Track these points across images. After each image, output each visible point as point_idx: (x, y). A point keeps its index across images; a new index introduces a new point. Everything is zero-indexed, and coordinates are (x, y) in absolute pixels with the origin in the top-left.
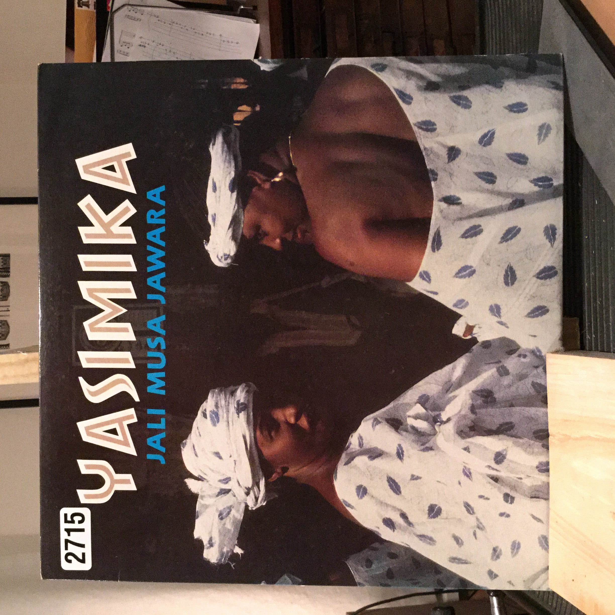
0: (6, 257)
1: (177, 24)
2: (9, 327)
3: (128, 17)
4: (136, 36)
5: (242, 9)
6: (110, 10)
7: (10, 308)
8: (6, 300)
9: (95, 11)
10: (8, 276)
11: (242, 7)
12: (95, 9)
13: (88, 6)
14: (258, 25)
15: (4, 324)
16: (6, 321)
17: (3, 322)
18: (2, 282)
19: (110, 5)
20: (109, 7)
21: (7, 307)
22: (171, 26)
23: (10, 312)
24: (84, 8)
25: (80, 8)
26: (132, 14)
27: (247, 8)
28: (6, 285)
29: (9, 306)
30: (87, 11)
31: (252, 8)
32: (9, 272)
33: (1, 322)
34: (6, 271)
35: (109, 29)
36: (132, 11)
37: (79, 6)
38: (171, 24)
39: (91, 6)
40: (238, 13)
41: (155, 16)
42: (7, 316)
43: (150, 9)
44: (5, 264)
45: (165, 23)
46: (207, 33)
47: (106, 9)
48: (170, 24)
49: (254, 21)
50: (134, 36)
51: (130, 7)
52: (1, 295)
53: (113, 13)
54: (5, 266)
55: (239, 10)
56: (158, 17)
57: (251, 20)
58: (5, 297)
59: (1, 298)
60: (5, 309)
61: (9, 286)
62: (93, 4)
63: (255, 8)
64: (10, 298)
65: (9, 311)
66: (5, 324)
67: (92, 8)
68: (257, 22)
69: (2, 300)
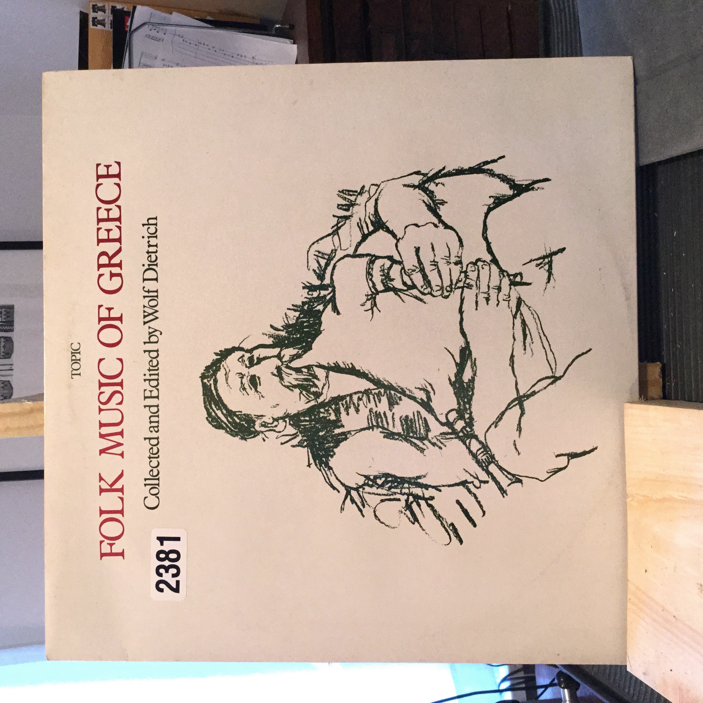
0: (9, 310)
1: (204, 45)
2: (12, 388)
3: (148, 36)
4: (158, 59)
5: (277, 27)
6: (128, 29)
7: (13, 367)
8: (9, 358)
9: (112, 30)
10: (12, 330)
11: (277, 26)
12: (111, 28)
13: (104, 25)
14: (295, 46)
15: (6, 385)
16: (9, 381)
17: (6, 383)
18: (5, 338)
19: (128, 24)
20: (128, 26)
21: (11, 366)
22: (197, 46)
23: (14, 371)
24: (100, 27)
25: (95, 27)
26: (153, 33)
27: (283, 26)
28: (9, 340)
29: (12, 365)
30: (103, 30)
31: (288, 27)
32: (13, 326)
33: (3, 382)
34: (9, 324)
35: (128, 49)
36: (153, 30)
37: (94, 24)
38: (198, 44)
39: (107, 25)
40: (274, 32)
41: (179, 36)
42: (8, 375)
43: (174, 28)
44: (8, 317)
45: (190, 44)
46: (238, 55)
47: (124, 28)
48: (196, 45)
49: (291, 42)
50: (156, 58)
51: (151, 26)
52: (4, 352)
53: (132, 33)
54: (9, 319)
55: (274, 28)
56: (183, 37)
57: (287, 41)
58: (8, 354)
59: (3, 356)
60: (8, 367)
61: (12, 342)
62: (110, 22)
63: (292, 27)
64: (14, 355)
65: (12, 370)
66: (8, 386)
67: (108, 27)
68: (294, 43)
69: (5, 358)
